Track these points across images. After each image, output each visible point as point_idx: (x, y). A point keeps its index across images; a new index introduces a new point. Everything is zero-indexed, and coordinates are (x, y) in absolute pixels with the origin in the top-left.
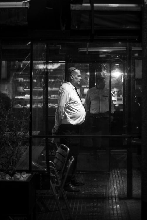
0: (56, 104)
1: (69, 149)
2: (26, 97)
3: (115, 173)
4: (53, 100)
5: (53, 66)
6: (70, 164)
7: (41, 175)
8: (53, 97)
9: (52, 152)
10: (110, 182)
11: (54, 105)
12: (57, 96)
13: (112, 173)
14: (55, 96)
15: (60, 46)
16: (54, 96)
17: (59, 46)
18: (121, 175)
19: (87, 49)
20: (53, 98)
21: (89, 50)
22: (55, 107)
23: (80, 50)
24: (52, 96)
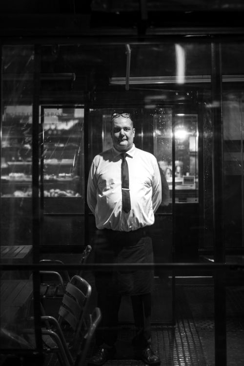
0: (68, 191)
1: (90, 288)
2: (11, 177)
3: (184, 327)
4: (62, 183)
5: (67, 125)
6: (92, 329)
7: (22, 359)
8: (63, 177)
9: (57, 288)
10: (177, 347)
11: (64, 192)
12: (70, 175)
13: (179, 327)
14: (67, 175)
15: (74, 74)
16: (64, 174)
17: (71, 74)
18: (197, 332)
19: (127, 81)
20: (62, 179)
21: (131, 83)
22: (65, 195)
23: (112, 83)
24: (60, 175)
